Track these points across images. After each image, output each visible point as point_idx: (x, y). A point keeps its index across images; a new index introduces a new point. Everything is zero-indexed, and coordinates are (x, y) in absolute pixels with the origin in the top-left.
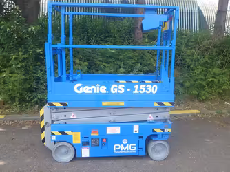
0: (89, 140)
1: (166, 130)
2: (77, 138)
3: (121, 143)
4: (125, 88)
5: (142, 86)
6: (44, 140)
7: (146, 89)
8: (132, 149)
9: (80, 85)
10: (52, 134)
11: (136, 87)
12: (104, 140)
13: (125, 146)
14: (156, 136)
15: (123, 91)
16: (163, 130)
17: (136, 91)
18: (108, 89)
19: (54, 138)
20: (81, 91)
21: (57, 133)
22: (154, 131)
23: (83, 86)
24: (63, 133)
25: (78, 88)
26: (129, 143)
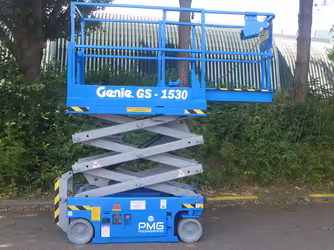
0: (110, 216)
1: (198, 206)
2: (96, 214)
3: (146, 221)
4: (153, 94)
5: (171, 91)
6: (57, 219)
7: (175, 94)
8: (159, 227)
9: (103, 88)
10: (69, 209)
11: (164, 92)
12: (128, 217)
13: (151, 224)
14: (186, 212)
15: (150, 96)
16: (194, 206)
17: (164, 97)
18: (134, 94)
19: (70, 214)
20: (103, 96)
21: (74, 208)
22: (183, 207)
23: (107, 90)
24: (81, 208)
25: (101, 92)
26: (156, 221)
